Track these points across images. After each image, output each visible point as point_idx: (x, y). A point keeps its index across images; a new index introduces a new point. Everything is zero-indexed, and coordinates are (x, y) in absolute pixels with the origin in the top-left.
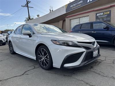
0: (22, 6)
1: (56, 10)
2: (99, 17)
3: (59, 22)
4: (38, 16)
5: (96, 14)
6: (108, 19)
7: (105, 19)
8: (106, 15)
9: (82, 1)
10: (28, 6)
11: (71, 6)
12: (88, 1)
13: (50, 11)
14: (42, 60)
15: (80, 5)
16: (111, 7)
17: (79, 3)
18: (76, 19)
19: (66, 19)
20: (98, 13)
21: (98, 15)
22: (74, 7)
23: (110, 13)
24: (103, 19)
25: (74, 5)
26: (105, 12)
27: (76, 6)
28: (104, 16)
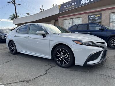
0: (8, 2)
1: (47, 10)
2: (91, 19)
3: (51, 21)
4: (28, 14)
5: (89, 16)
6: (99, 21)
7: (96, 21)
8: (97, 17)
9: (75, 3)
10: (14, 2)
11: (64, 7)
12: (81, 4)
13: (41, 10)
14: (60, 59)
15: (74, 6)
16: (102, 10)
17: (73, 4)
18: (69, 20)
19: (59, 19)
20: (91, 15)
21: (90, 17)
22: (67, 7)
23: (101, 16)
24: (94, 21)
25: (67, 6)
26: (97, 14)
27: (69, 7)
28: (95, 18)
